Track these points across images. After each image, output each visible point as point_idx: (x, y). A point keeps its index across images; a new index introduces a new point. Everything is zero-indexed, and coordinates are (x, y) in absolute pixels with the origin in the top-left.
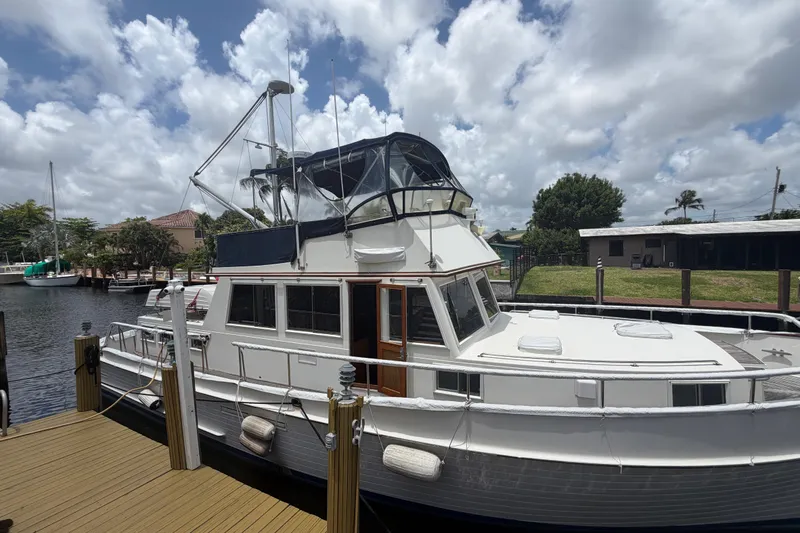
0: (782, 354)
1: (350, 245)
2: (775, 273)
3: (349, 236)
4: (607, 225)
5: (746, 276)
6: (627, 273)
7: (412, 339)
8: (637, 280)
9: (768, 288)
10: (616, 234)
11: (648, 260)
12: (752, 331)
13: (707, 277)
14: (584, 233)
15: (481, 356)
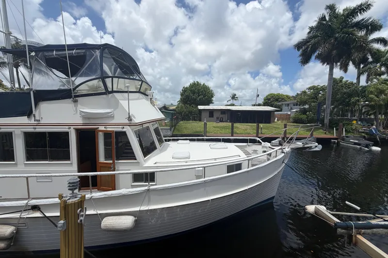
0: (256, 151)
1: (76, 106)
2: (256, 124)
3: (76, 101)
4: (208, 105)
5: (249, 125)
6: (215, 124)
7: (118, 159)
8: (218, 127)
9: (254, 129)
10: (211, 108)
11: (221, 119)
12: (249, 144)
13: (238, 126)
14: (200, 107)
15: (156, 163)
